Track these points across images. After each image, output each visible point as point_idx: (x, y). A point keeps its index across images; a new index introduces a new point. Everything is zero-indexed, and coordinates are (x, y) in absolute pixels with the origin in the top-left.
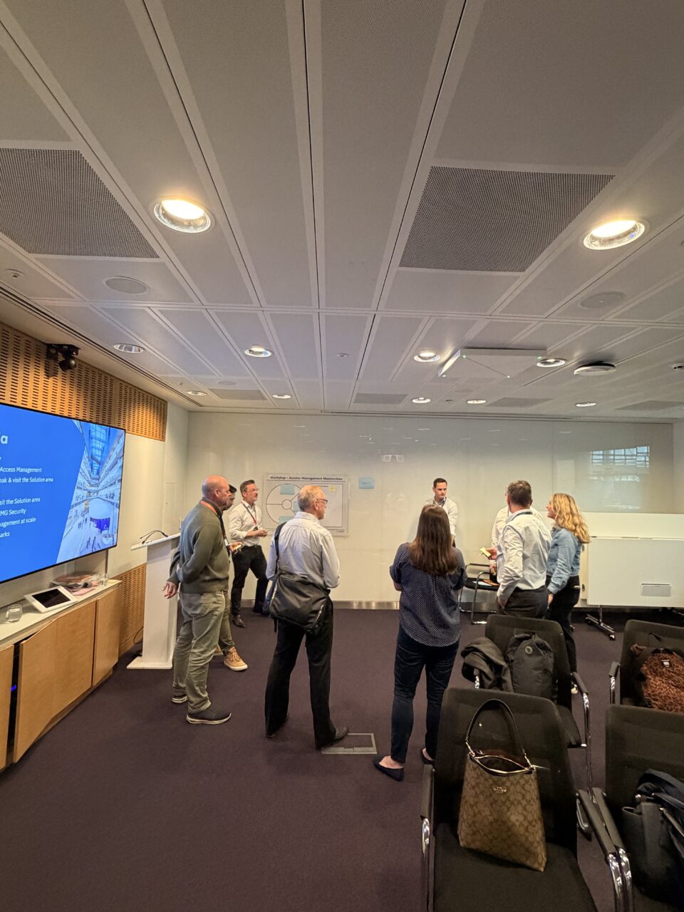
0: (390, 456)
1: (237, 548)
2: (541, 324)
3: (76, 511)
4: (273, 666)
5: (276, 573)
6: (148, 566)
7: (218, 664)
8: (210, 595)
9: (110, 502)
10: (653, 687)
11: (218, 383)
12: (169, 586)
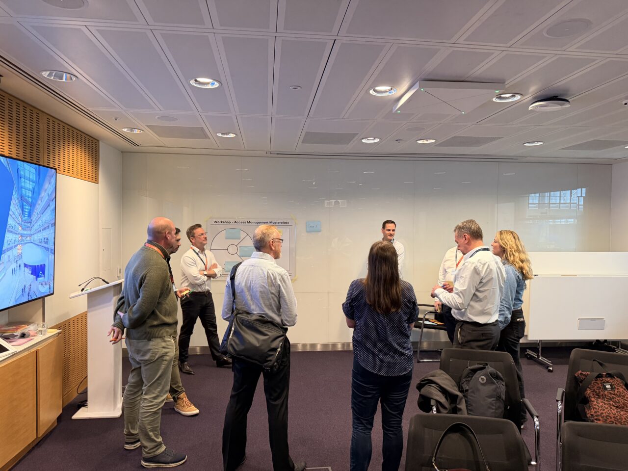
0: (334, 201)
1: (184, 293)
2: (505, 53)
3: (9, 256)
4: (230, 407)
5: (233, 312)
6: (89, 315)
7: (170, 410)
8: (159, 340)
9: (45, 247)
10: (596, 409)
11: (158, 118)
12: (114, 331)
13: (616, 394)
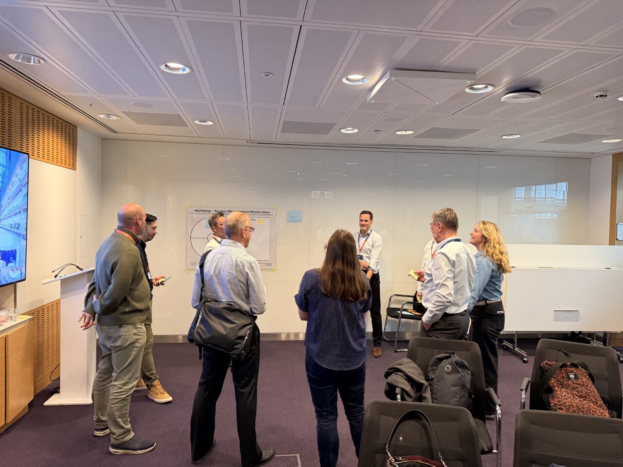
0: (319, 192)
1: (160, 281)
2: (472, 42)
4: (198, 394)
5: (200, 301)
6: (62, 301)
8: (130, 327)
9: (16, 233)
10: (559, 398)
11: (133, 104)
12: (85, 317)
13: (580, 384)
